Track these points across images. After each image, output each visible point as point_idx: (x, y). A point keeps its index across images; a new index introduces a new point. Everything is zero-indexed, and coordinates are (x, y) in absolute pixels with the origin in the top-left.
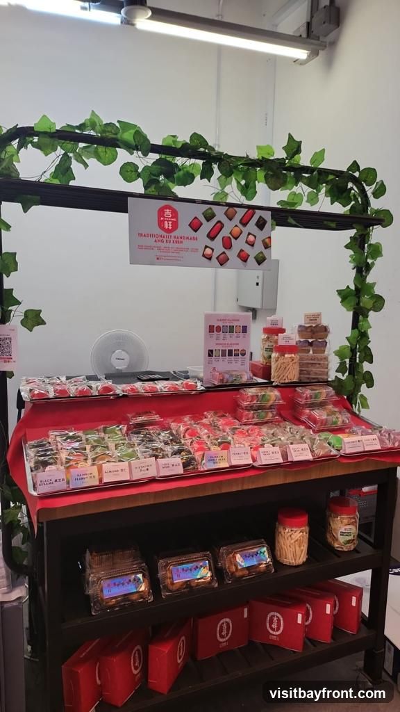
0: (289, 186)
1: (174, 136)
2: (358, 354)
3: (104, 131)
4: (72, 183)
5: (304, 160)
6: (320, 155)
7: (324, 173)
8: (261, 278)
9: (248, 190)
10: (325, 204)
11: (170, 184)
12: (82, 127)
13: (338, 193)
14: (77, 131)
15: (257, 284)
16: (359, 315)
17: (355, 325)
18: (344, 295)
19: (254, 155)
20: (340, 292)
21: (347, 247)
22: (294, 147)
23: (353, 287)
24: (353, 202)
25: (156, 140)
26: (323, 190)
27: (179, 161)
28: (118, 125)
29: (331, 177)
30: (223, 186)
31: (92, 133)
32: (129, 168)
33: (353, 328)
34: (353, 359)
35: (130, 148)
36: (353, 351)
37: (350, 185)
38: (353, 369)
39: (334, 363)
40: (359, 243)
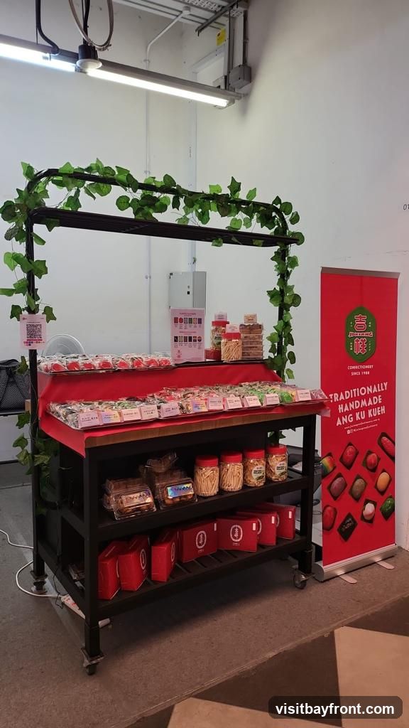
0: (233, 214)
1: (154, 178)
2: (284, 339)
3: (105, 173)
4: (79, 210)
5: (242, 195)
6: (253, 193)
7: (257, 205)
8: (191, 287)
9: (203, 216)
10: (256, 228)
11: (151, 211)
12: (89, 169)
13: (266, 220)
14: (86, 172)
15: (188, 293)
16: (283, 309)
17: (281, 317)
18: (272, 295)
19: (207, 191)
20: (269, 292)
21: (272, 259)
22: (235, 187)
23: (278, 289)
24: (276, 226)
25: (141, 180)
26: (255, 217)
27: (156, 195)
28: (115, 169)
29: (262, 208)
30: (187, 213)
31: (97, 174)
32: (123, 200)
33: (279, 319)
34: (280, 344)
35: (124, 185)
36: (280, 337)
37: (274, 214)
38: (280, 350)
39: (267, 345)
40: (281, 256)
